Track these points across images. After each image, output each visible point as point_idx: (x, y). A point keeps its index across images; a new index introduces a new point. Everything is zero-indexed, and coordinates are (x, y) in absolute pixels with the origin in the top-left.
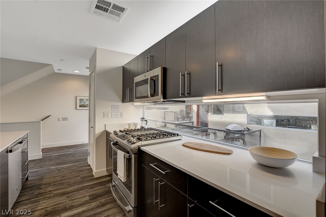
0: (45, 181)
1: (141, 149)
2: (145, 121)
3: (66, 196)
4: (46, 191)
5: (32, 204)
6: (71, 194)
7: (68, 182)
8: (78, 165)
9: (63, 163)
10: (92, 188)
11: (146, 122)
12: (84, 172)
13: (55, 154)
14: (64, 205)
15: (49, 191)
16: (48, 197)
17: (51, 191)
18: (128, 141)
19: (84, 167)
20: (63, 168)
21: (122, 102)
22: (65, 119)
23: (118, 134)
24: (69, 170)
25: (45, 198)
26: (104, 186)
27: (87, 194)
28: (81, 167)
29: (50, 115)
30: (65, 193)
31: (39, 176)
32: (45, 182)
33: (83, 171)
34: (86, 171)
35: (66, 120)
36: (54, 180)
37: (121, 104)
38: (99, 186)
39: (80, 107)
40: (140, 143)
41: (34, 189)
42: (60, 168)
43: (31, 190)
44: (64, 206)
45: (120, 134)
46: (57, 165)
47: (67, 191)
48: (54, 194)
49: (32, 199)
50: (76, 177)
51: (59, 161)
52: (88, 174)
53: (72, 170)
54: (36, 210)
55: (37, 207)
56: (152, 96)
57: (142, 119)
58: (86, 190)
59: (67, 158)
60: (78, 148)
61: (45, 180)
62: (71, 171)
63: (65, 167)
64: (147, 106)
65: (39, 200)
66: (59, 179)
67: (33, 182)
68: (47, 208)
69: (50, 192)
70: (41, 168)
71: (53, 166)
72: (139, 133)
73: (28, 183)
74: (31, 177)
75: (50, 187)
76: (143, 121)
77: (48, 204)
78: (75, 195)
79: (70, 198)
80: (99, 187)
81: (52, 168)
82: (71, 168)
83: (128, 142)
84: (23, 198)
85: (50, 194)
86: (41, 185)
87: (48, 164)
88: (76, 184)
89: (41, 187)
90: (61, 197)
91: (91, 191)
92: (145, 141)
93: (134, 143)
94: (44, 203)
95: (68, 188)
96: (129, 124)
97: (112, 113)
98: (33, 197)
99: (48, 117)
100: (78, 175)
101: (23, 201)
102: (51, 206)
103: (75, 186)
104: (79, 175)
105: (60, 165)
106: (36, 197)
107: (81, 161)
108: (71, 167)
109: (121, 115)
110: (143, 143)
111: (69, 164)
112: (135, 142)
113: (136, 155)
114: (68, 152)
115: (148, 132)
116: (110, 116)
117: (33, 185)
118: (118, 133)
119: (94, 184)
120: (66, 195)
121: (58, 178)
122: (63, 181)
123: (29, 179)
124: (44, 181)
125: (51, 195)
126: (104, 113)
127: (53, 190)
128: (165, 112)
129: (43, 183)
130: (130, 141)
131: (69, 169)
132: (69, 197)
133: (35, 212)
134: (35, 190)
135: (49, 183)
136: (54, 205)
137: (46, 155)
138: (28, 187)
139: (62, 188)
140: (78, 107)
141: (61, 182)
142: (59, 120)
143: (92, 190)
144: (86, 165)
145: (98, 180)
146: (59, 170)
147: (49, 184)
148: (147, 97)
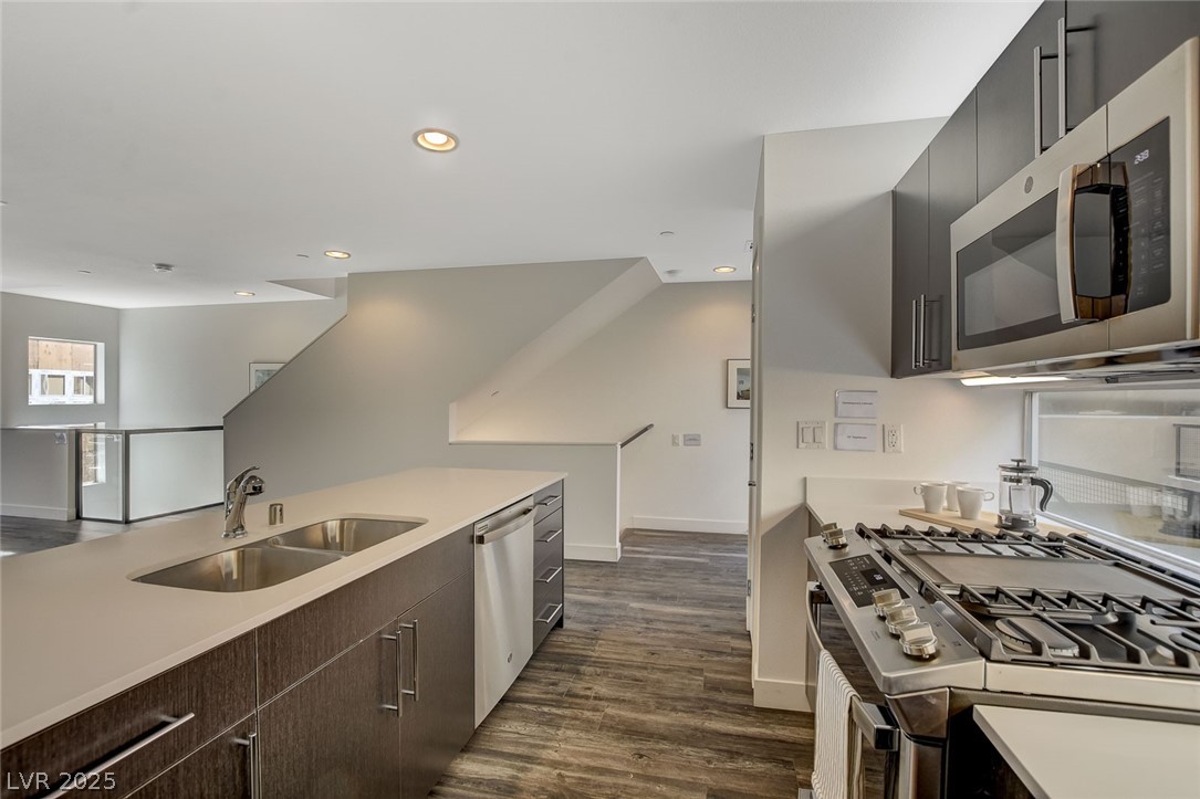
0: (600, 651)
1: (975, 718)
2: (1034, 482)
3: (633, 746)
4: (588, 693)
5: (540, 724)
6: (650, 745)
7: (659, 681)
8: (708, 621)
9: (666, 598)
10: (733, 755)
11: (1040, 491)
12: (723, 658)
13: (655, 556)
14: (615, 786)
15: (595, 698)
16: (583, 721)
17: (600, 699)
18: (883, 618)
19: (728, 638)
20: (662, 618)
21: (893, 375)
22: (692, 440)
23: (844, 546)
24: (678, 632)
25: (576, 718)
26: (785, 772)
27: (703, 777)
28: (719, 633)
29: (651, 426)
30: (636, 733)
31: (591, 623)
32: (596, 655)
33: (720, 653)
34: (729, 658)
35: (693, 442)
36: (623, 657)
37: (886, 384)
38: (763, 759)
39: (739, 397)
40: (967, 673)
41: (564, 667)
42: (652, 612)
43: (556, 670)
44: (614, 790)
45: (857, 548)
46: (648, 598)
47: (643, 722)
48: (605, 717)
49: (545, 705)
50: (691, 670)
51: (657, 585)
52: (735, 674)
53: (686, 637)
54: (538, 758)
55: (544, 747)
56: (1094, 309)
57: (1013, 469)
58: (707, 754)
59: (685, 580)
60: (729, 551)
61: (600, 646)
62: (681, 637)
63: (668, 614)
64: (1047, 394)
65: (558, 721)
66: (638, 656)
67: (570, 640)
68: (567, 765)
69: (597, 702)
70: (606, 595)
71: (638, 599)
72: (978, 575)
73: (560, 638)
74: (575, 619)
75: (605, 680)
76: (1019, 481)
77: (575, 754)
78: (661, 758)
79: (644, 761)
80: (761, 767)
81: (632, 605)
82: (685, 624)
83: (879, 626)
84: (531, 691)
85: (595, 709)
86: (583, 660)
87: (626, 586)
88: (679, 705)
89: (583, 668)
90: (618, 739)
91: (725, 771)
92: (1015, 662)
93: (920, 659)
94: (566, 740)
95: (649, 712)
96: (927, 492)
97: (836, 425)
98: (553, 701)
99: (646, 429)
100: (699, 665)
101: (527, 701)
102: (579, 767)
103: (673, 714)
104: (704, 666)
105: (658, 603)
106: (558, 704)
107: (725, 604)
108: (687, 620)
109: (887, 438)
110: (1002, 676)
111: (684, 605)
112: (930, 649)
113: (933, 753)
114: (693, 556)
115: (1054, 579)
116: (827, 438)
117: (567, 651)
118: (843, 540)
119: (745, 737)
120: (634, 741)
121: (636, 650)
122: (645, 673)
123: (567, 624)
124: (597, 648)
125: (597, 717)
126: (801, 426)
127: (607, 700)
128: (1179, 427)
129: (593, 654)
130: (892, 627)
131: (680, 628)
132: (641, 756)
133: (534, 766)
134: (565, 674)
135: (606, 663)
136: (589, 769)
137: (633, 552)
138: (554, 653)
139: (634, 703)
140: (733, 401)
141: (638, 674)
142: (675, 442)
143: (729, 765)
144: (738, 628)
145: (765, 725)
146: (648, 621)
147: (604, 666)
148: (1052, 324)
